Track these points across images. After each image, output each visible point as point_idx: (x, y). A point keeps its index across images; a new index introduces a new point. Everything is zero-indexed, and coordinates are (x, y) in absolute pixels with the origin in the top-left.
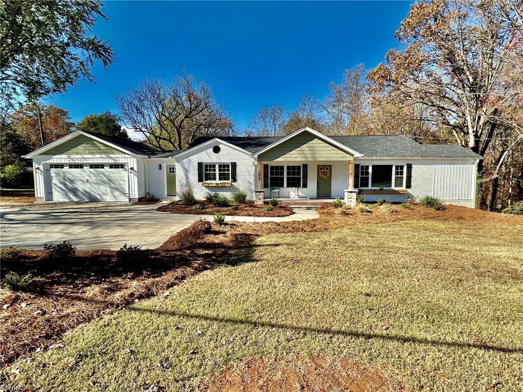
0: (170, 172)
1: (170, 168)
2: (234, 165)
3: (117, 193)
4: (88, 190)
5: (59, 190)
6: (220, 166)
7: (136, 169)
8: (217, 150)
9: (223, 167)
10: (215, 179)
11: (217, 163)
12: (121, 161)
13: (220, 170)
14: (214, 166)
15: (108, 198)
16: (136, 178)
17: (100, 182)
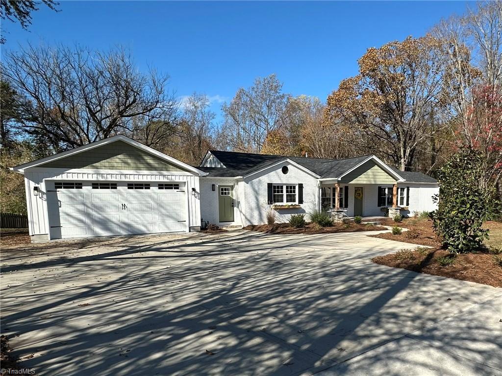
0: (222, 194)
1: (222, 189)
2: (301, 186)
3: (170, 222)
4: (126, 220)
5: (75, 222)
6: (287, 187)
7: (198, 190)
8: (285, 170)
9: (290, 188)
10: (282, 201)
11: (285, 184)
12: (177, 179)
13: (287, 192)
14: (282, 187)
15: (156, 229)
16: (198, 202)
17: (145, 208)
